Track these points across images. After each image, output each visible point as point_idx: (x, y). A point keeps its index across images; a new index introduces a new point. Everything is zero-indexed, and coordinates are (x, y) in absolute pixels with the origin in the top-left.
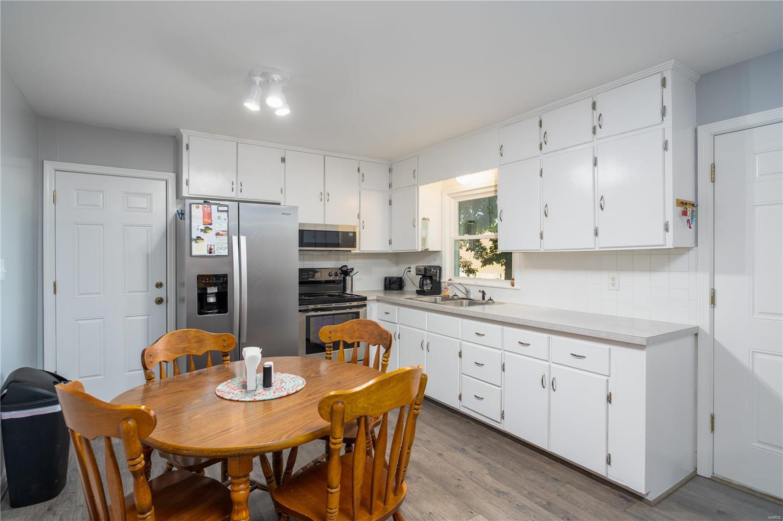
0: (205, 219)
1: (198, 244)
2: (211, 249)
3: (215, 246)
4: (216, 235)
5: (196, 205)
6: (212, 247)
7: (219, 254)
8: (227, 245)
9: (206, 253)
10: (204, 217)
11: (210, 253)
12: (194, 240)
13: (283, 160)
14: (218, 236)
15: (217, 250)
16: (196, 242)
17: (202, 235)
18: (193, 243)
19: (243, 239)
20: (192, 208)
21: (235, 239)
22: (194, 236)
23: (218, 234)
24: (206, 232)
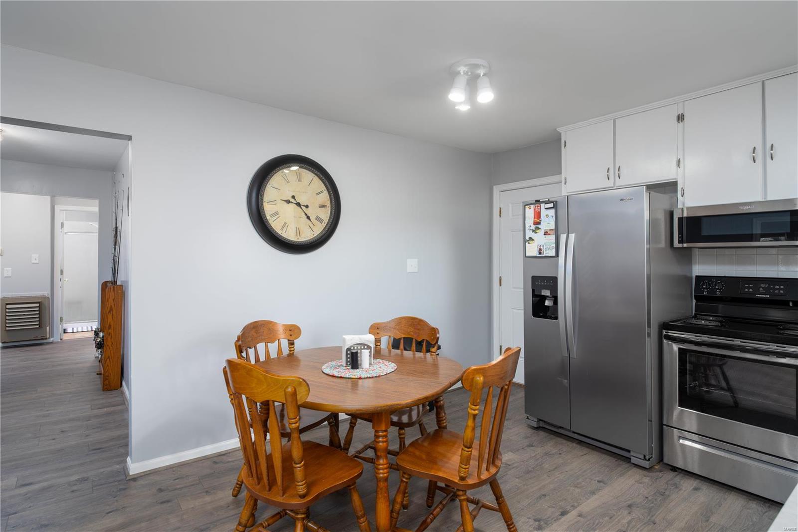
0: (535, 219)
1: (530, 245)
2: (540, 250)
3: (544, 246)
4: (544, 234)
5: (529, 206)
6: (542, 248)
7: (547, 255)
8: (554, 245)
9: (536, 254)
10: (534, 218)
11: (540, 253)
12: (528, 241)
13: (680, 118)
14: (546, 236)
15: (546, 251)
16: (529, 243)
17: (533, 235)
18: (527, 243)
19: (572, 237)
20: (526, 209)
21: (563, 237)
22: (527, 238)
23: (546, 233)
24: (537, 233)
